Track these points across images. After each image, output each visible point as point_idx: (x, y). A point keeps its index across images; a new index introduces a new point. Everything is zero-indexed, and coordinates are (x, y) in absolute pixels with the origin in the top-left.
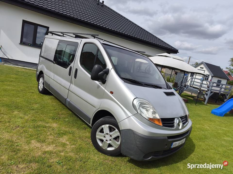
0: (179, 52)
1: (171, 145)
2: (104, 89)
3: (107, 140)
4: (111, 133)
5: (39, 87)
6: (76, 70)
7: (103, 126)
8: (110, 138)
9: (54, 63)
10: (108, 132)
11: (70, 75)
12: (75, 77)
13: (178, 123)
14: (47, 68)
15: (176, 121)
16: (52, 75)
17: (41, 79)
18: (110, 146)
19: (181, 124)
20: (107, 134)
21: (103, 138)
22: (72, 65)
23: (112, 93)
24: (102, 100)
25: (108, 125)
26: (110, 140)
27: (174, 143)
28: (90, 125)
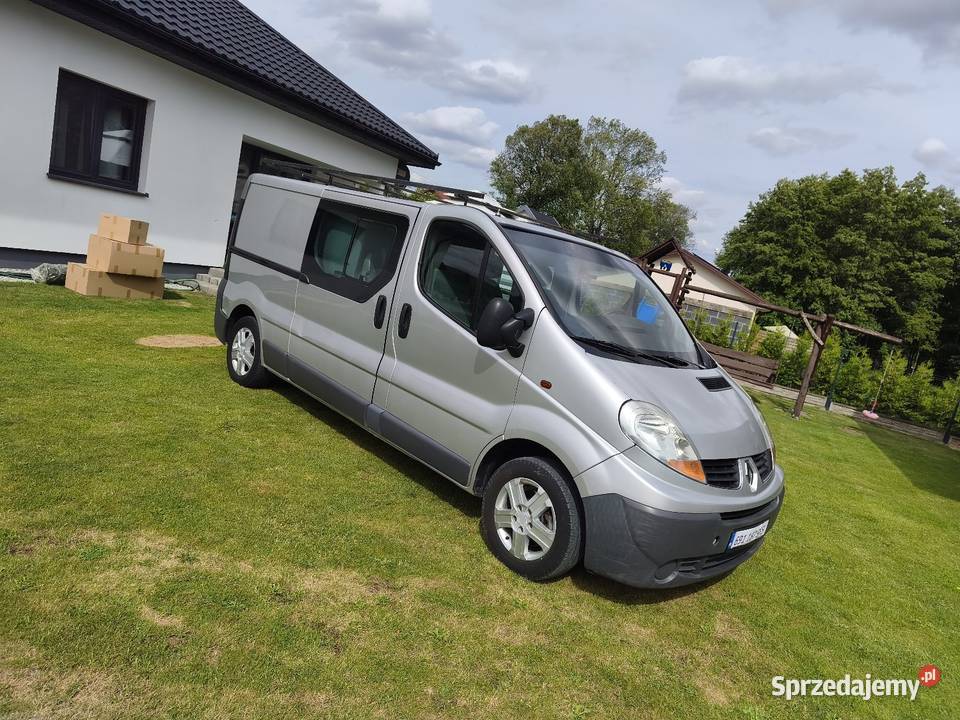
1: (731, 540)
2: (518, 373)
6: (407, 311)
9: (303, 280)
11: (378, 324)
12: (403, 333)
13: (748, 476)
15: (742, 469)
16: (299, 324)
17: (241, 334)
19: (756, 476)
22: (386, 291)
23: (546, 385)
24: (510, 407)
27: (739, 534)
28: (469, 489)
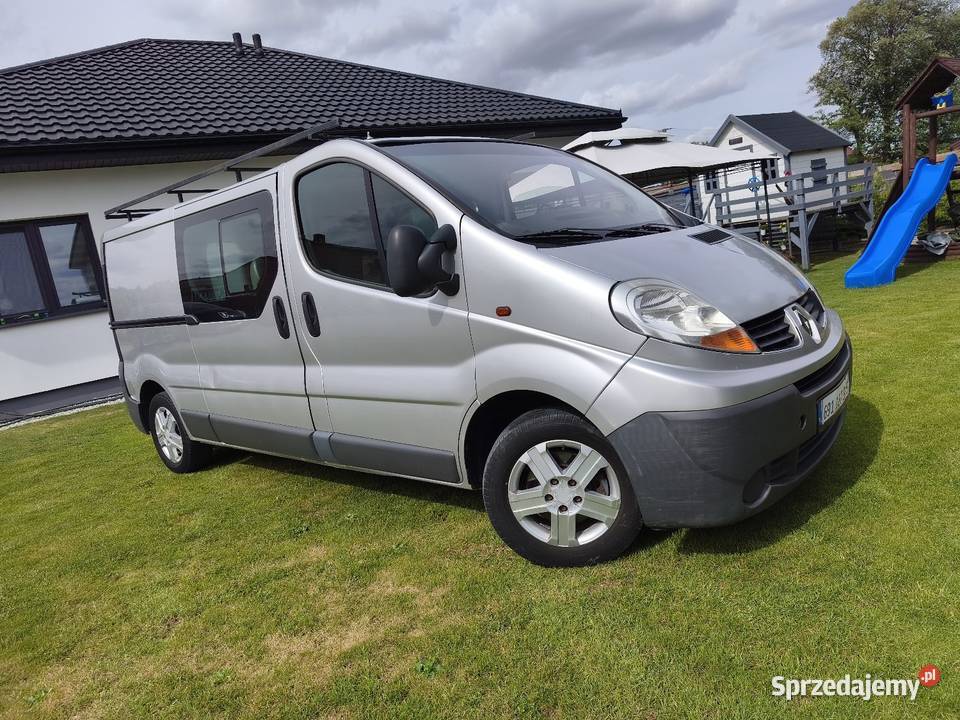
0: (626, 118)
1: (818, 414)
2: (464, 314)
3: (563, 508)
4: (570, 472)
5: (165, 450)
6: (308, 301)
7: (524, 458)
8: (573, 492)
9: (192, 323)
10: (557, 473)
11: (284, 332)
12: (315, 330)
13: (804, 325)
14: (170, 359)
15: (792, 319)
16: (201, 373)
17: (159, 416)
18: (583, 523)
19: (812, 322)
20: (554, 481)
21: (542, 506)
22: (277, 290)
23: (504, 312)
24: (474, 362)
25: (542, 447)
26: (577, 500)
27: (826, 401)
28: (465, 484)
